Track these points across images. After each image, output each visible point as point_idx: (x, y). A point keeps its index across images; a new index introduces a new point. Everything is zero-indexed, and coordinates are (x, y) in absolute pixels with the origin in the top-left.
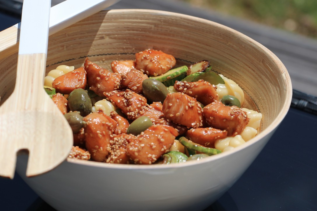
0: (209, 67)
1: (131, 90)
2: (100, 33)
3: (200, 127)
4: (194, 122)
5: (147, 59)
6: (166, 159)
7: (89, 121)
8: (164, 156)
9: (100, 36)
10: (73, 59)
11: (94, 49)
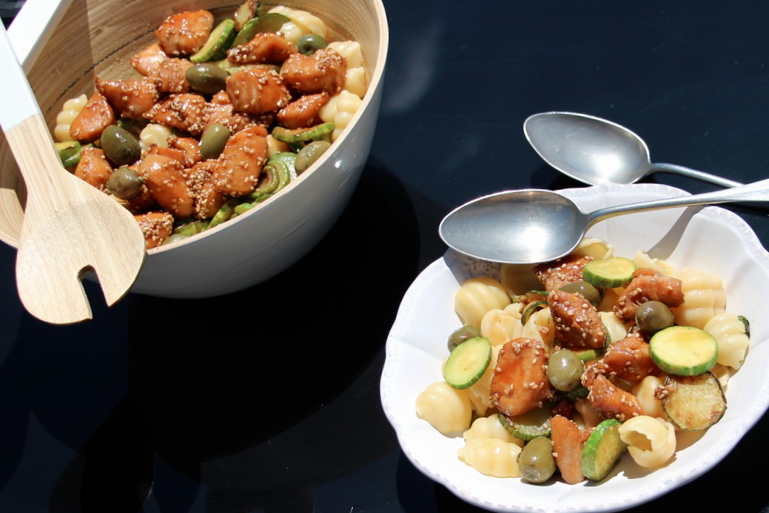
0: (258, 6)
1: (175, 93)
2: (93, 27)
3: (291, 101)
4: (279, 99)
5: (174, 34)
6: (269, 173)
7: (145, 175)
8: (264, 169)
9: (95, 31)
10: (78, 80)
11: (97, 52)
